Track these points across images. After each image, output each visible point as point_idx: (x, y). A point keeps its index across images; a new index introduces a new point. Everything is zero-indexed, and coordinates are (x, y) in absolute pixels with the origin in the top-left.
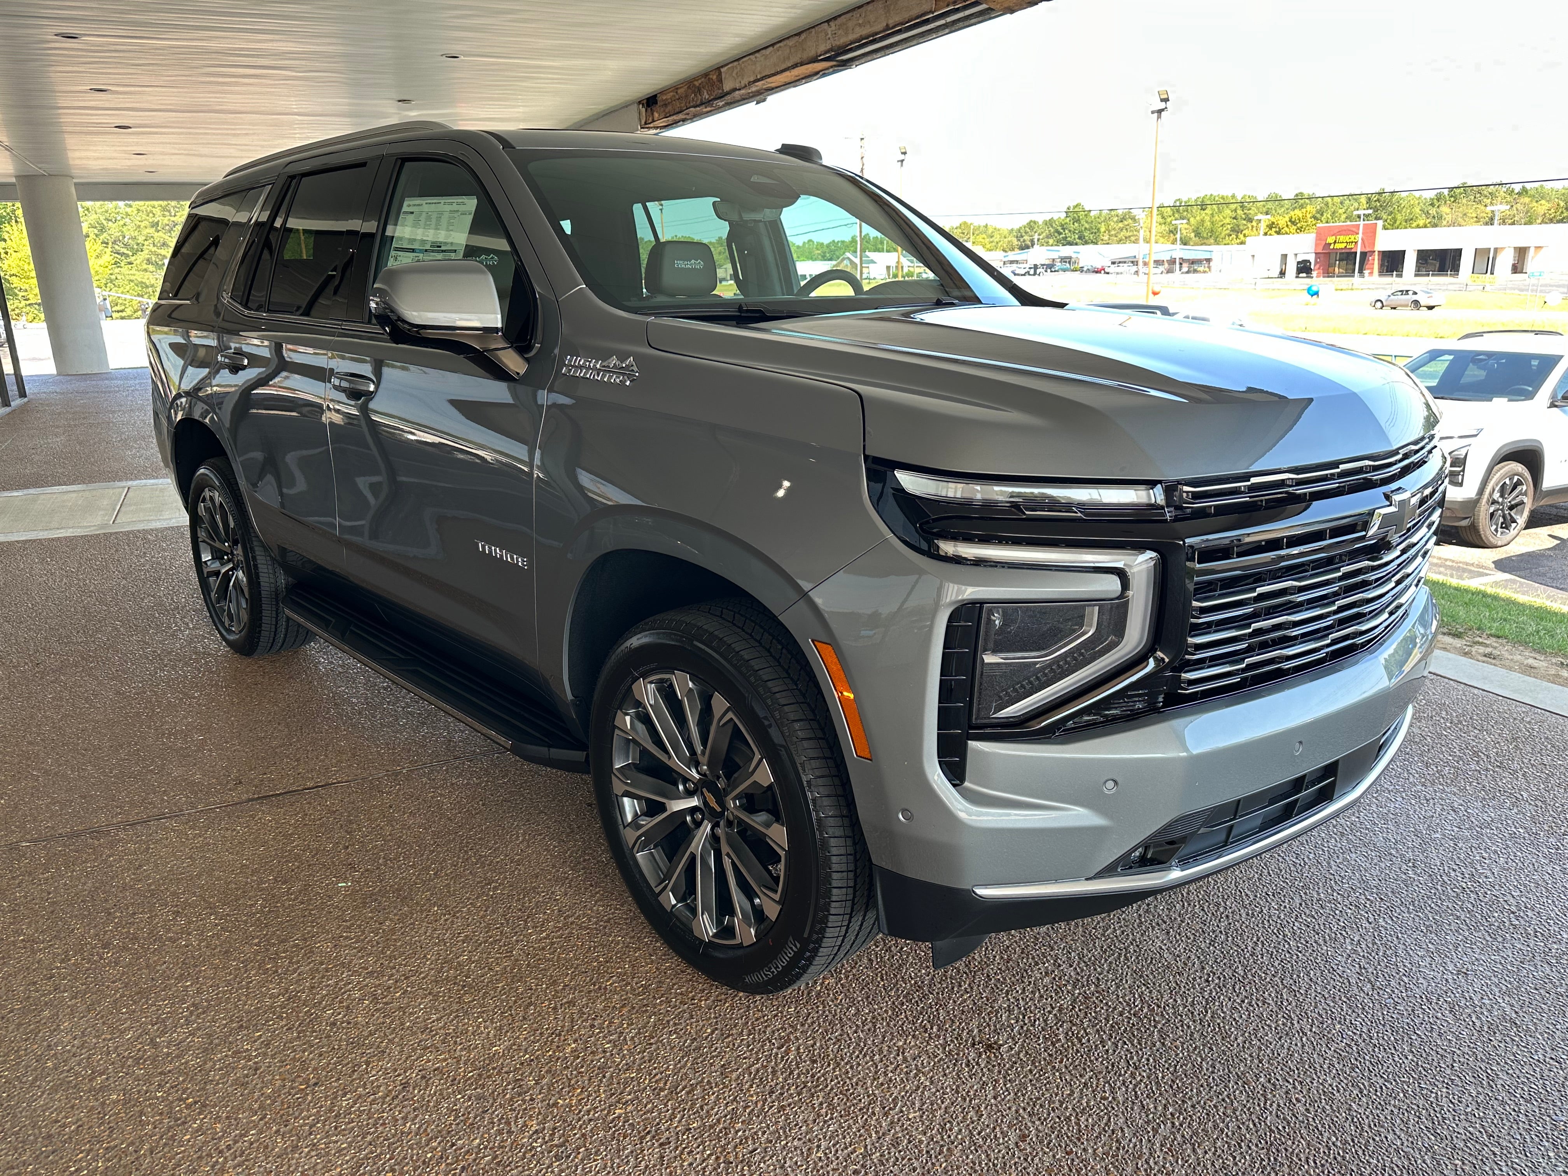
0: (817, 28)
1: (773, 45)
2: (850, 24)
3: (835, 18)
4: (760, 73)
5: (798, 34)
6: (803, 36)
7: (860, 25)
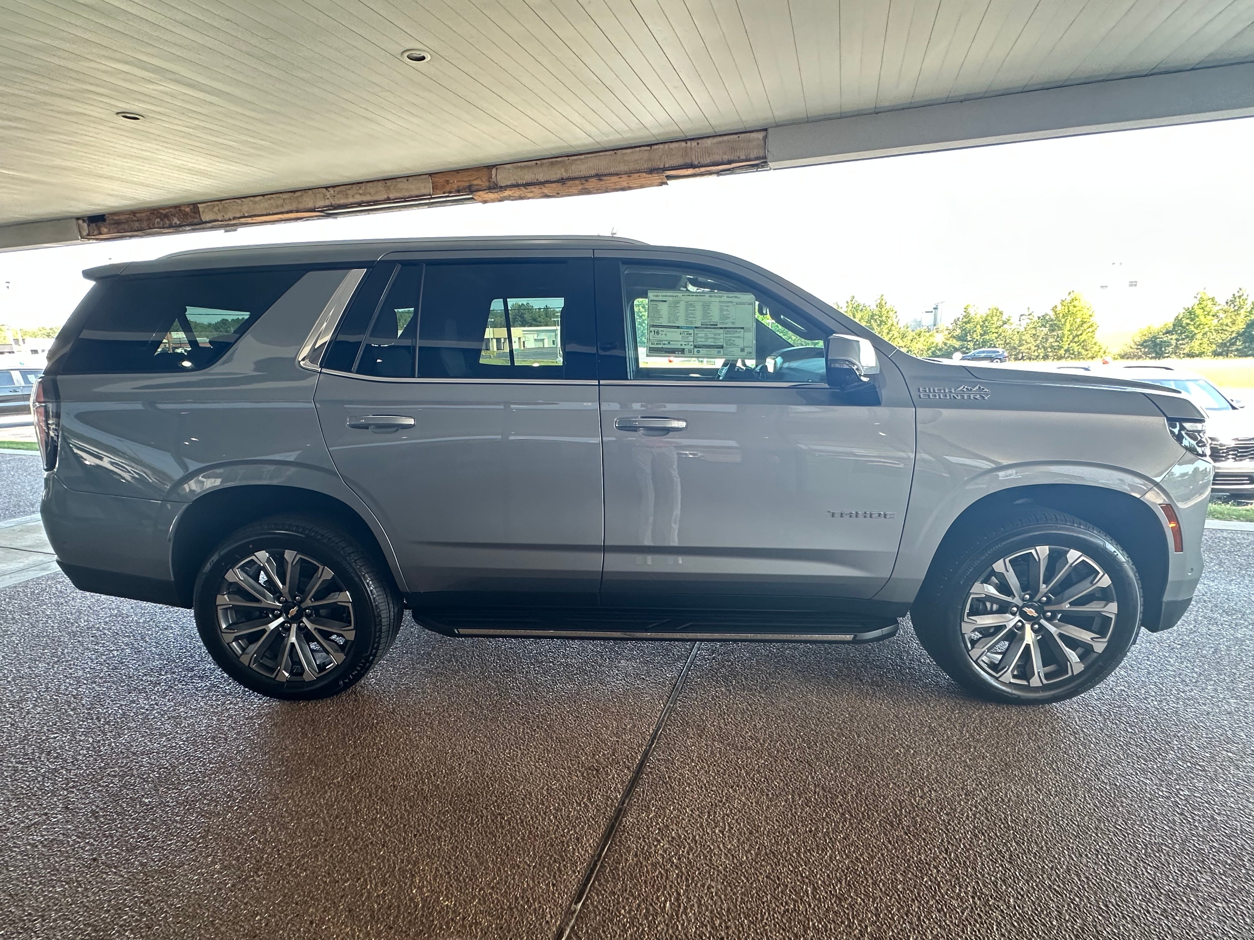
0: (314, 191)
1: (263, 195)
2: (350, 192)
3: (334, 187)
4: (248, 212)
5: (294, 192)
6: (298, 194)
7: (360, 194)
